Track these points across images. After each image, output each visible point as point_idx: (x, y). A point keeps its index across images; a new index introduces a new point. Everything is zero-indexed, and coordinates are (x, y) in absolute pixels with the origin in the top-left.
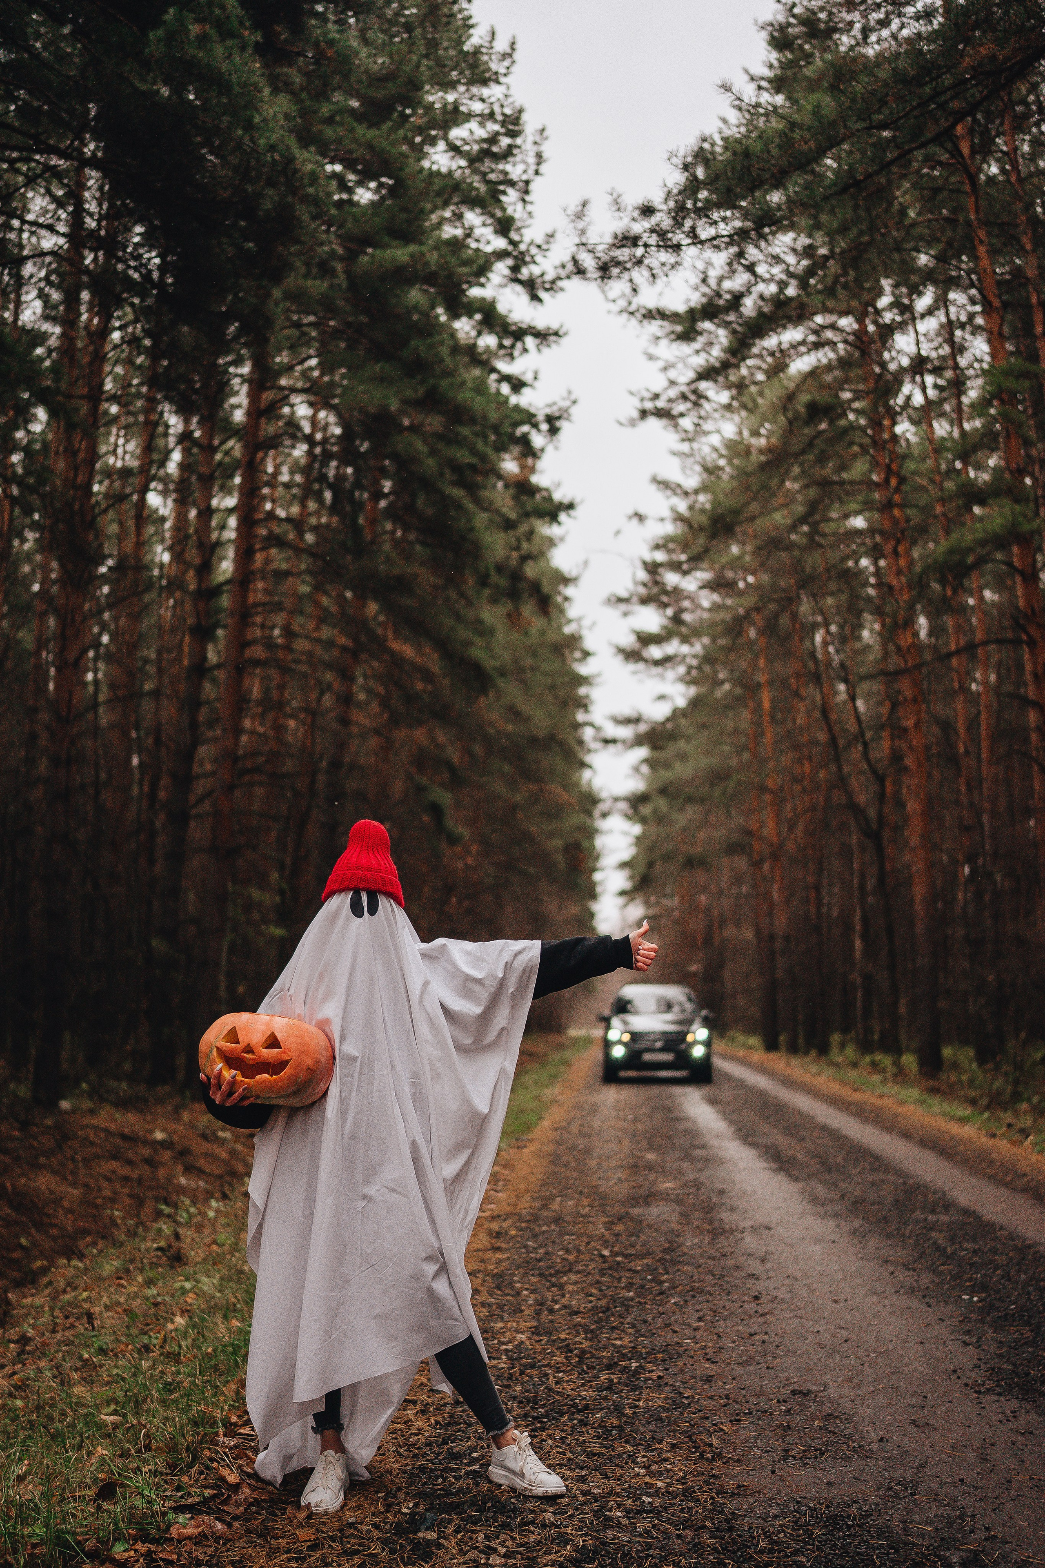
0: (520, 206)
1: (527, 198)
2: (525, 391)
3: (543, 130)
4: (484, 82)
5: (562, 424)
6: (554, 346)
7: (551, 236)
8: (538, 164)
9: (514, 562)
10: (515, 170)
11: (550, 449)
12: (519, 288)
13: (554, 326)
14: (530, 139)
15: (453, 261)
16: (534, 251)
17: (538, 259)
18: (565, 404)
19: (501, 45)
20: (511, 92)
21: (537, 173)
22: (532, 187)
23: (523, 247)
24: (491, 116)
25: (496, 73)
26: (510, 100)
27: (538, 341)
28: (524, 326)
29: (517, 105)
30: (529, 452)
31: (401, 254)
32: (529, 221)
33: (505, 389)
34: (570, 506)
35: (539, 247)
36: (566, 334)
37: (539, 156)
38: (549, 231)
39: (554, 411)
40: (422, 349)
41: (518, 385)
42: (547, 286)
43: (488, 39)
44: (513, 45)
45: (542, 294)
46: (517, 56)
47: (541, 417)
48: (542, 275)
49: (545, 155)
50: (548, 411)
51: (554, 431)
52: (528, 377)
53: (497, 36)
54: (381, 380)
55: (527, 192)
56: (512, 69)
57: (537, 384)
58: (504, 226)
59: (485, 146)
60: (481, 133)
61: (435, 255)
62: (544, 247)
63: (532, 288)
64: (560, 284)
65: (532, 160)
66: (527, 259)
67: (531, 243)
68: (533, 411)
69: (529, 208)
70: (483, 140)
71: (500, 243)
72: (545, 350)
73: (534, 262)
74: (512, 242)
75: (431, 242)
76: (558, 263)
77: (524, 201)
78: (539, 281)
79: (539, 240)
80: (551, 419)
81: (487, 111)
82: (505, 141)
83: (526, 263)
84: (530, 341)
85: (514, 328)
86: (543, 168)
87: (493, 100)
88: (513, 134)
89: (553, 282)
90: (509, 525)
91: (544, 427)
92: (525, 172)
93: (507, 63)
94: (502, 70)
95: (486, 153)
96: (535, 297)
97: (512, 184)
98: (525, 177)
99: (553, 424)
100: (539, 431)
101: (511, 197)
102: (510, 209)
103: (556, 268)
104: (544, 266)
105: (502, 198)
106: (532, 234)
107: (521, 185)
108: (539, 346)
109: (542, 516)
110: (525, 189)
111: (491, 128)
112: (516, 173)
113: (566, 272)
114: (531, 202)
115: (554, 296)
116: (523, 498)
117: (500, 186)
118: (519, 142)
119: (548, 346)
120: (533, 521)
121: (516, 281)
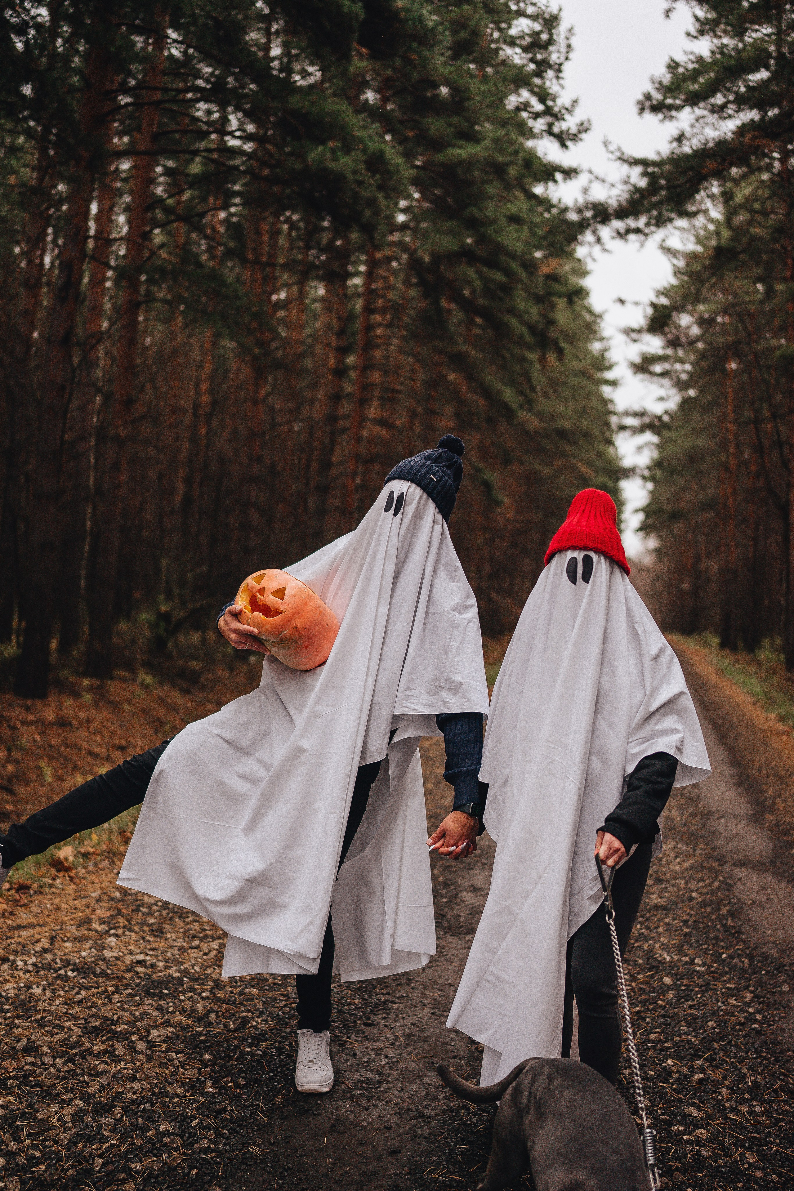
0: (554, 81)
1: (560, 75)
3: (570, 30)
6: (573, 180)
7: (575, 102)
8: (568, 52)
9: (542, 326)
10: (552, 56)
12: (552, 138)
13: (574, 165)
14: (563, 35)
16: (563, 111)
17: (567, 116)
21: (567, 59)
22: (564, 68)
23: (556, 110)
24: (537, 17)
26: (550, 9)
27: (564, 176)
28: (555, 166)
31: (464, 151)
32: (562, 93)
33: (541, 208)
35: (567, 109)
36: (580, 171)
37: (569, 46)
38: (574, 97)
40: (476, 213)
42: (572, 137)
45: (569, 143)
48: (569, 129)
49: (573, 46)
54: (449, 232)
55: (560, 71)
58: (543, 96)
59: (532, 39)
60: (530, 30)
62: (571, 109)
63: (562, 139)
64: (580, 136)
65: (563, 49)
66: (559, 117)
67: (562, 107)
69: (561, 82)
70: (530, 35)
71: (541, 107)
72: (568, 182)
73: (564, 119)
74: (548, 106)
76: (579, 122)
77: (558, 78)
78: (566, 134)
79: (568, 104)
81: (535, 14)
82: (544, 37)
83: (558, 120)
84: (558, 176)
85: (548, 167)
86: (571, 55)
87: (538, 5)
88: (551, 32)
89: (575, 135)
90: (539, 299)
92: (559, 58)
96: (564, 145)
97: (551, 66)
98: (558, 62)
101: (550, 74)
102: (548, 84)
103: (577, 125)
104: (570, 123)
105: (545, 74)
106: (563, 100)
107: (557, 67)
108: (565, 179)
109: (560, 296)
110: (559, 70)
111: (537, 27)
112: (554, 58)
113: (584, 128)
114: (563, 78)
115: (575, 145)
116: (550, 282)
117: (543, 66)
118: (555, 37)
119: (570, 179)
120: (555, 299)
121: (551, 133)
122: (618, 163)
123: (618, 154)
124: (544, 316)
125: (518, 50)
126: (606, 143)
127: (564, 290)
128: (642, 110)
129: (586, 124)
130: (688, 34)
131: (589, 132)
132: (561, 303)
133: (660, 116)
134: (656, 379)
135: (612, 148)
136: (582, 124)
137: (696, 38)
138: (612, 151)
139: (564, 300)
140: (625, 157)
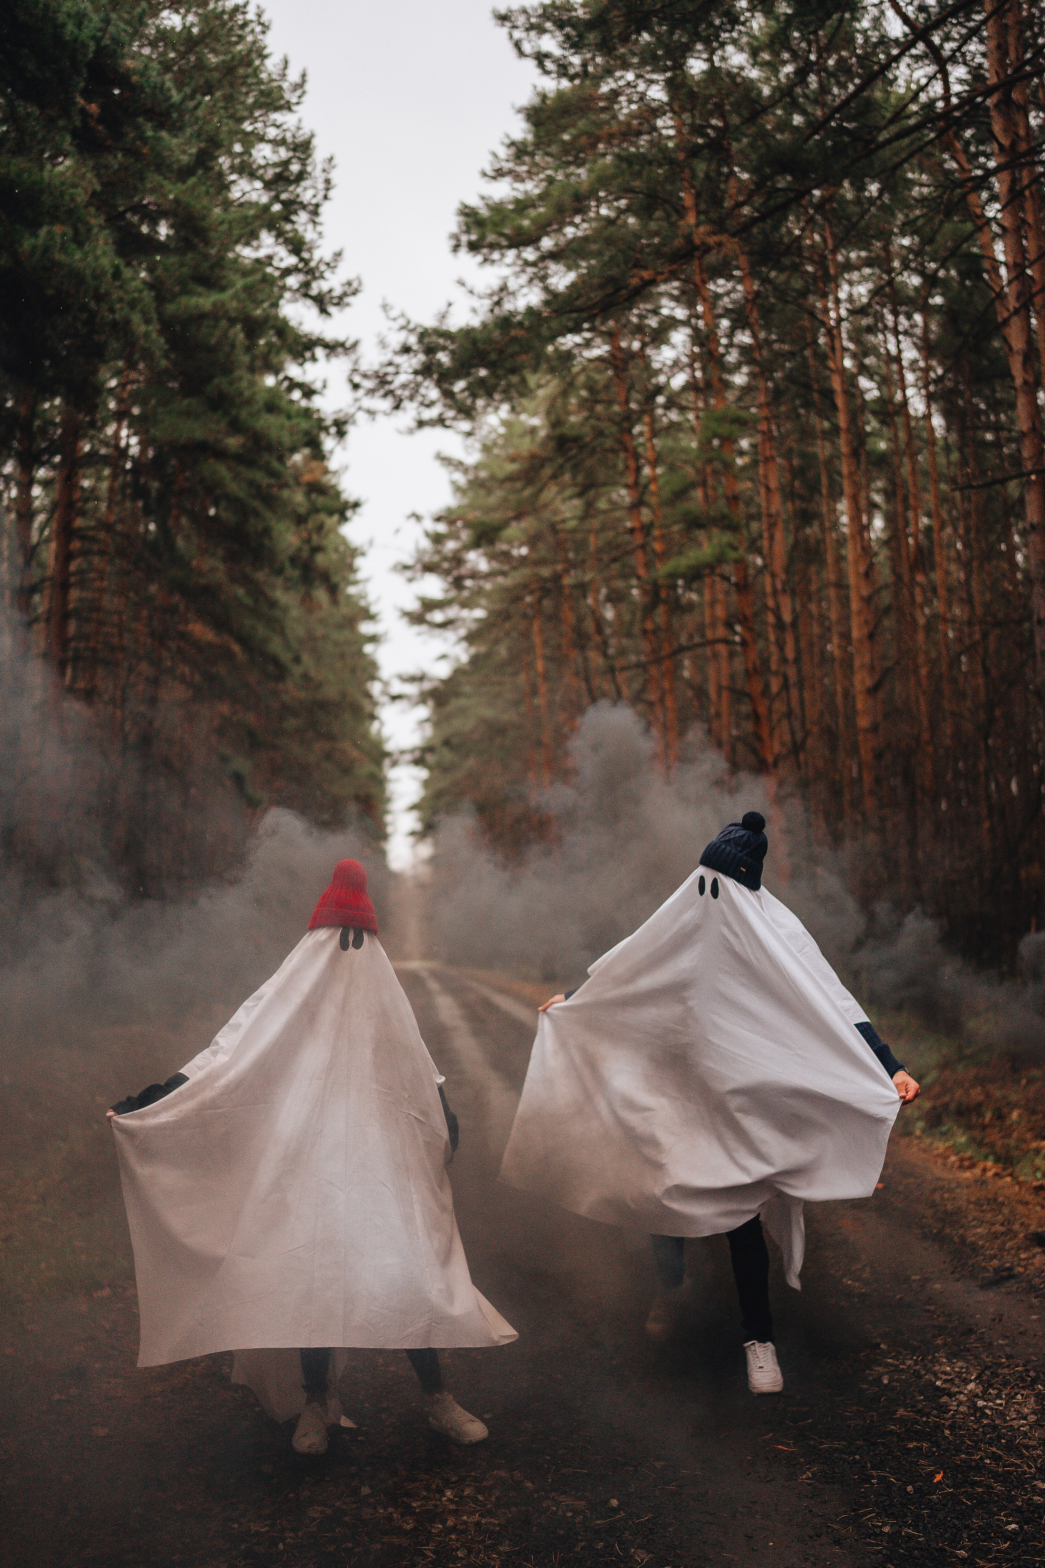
0: (310, 227)
1: (317, 220)
2: (317, 397)
3: (331, 159)
4: (278, 109)
5: (348, 428)
6: (341, 357)
7: (338, 255)
8: (327, 189)
9: (305, 554)
10: (307, 193)
11: (338, 451)
12: (309, 302)
13: (341, 338)
16: (323, 267)
17: (327, 274)
18: (352, 410)
19: (293, 76)
20: (303, 125)
21: (326, 197)
22: (321, 210)
23: (313, 264)
24: (282, 142)
25: (288, 102)
26: (301, 132)
27: (328, 351)
28: (314, 338)
29: (308, 134)
30: (318, 455)
31: (205, 301)
32: (320, 242)
33: (296, 395)
34: (356, 505)
35: (328, 265)
36: (351, 347)
37: (328, 181)
38: (337, 249)
39: (341, 416)
40: (225, 386)
41: (309, 392)
42: (335, 301)
43: (282, 66)
44: (304, 76)
45: (332, 309)
46: (307, 87)
47: (328, 422)
48: (330, 291)
49: (333, 182)
50: (336, 416)
51: (341, 434)
52: (318, 386)
53: (291, 65)
54: (188, 414)
55: (316, 214)
56: (303, 99)
57: (326, 392)
58: (297, 246)
59: (278, 170)
60: (274, 159)
61: (234, 303)
62: (332, 265)
63: (322, 303)
64: (347, 300)
65: (321, 186)
66: (317, 274)
67: (320, 261)
68: (322, 416)
69: (319, 228)
70: (275, 165)
71: (292, 260)
72: (333, 361)
73: (323, 278)
74: (302, 260)
76: (344, 281)
77: (314, 222)
78: (327, 297)
79: (328, 258)
80: (338, 424)
81: (279, 138)
82: (295, 168)
83: (315, 278)
84: (319, 352)
85: (304, 340)
86: (331, 194)
87: (285, 127)
88: (303, 162)
89: (341, 298)
90: (300, 520)
91: (333, 430)
92: (314, 196)
93: (299, 92)
94: (294, 100)
95: (278, 177)
96: (323, 311)
97: (304, 207)
98: (314, 201)
99: (341, 427)
100: (328, 434)
101: (302, 217)
102: (300, 229)
103: (343, 285)
104: (332, 282)
105: (294, 218)
106: (322, 253)
107: (311, 208)
108: (328, 356)
109: (331, 513)
110: (315, 211)
111: (283, 153)
112: (307, 196)
113: (352, 289)
114: (321, 224)
115: (341, 311)
116: (314, 496)
117: (292, 207)
118: (309, 169)
119: (335, 356)
120: (322, 517)
121: (306, 295)
123: (402, 322)
124: (307, 541)
125: (258, 184)
126: (385, 307)
127: (336, 504)
128: (456, 248)
129: (355, 285)
130: (484, 174)
131: (359, 296)
132: (330, 522)
133: (479, 258)
134: (437, 631)
135: (393, 313)
136: (349, 284)
137: (494, 178)
138: (394, 319)
139: (336, 518)
140: (412, 326)
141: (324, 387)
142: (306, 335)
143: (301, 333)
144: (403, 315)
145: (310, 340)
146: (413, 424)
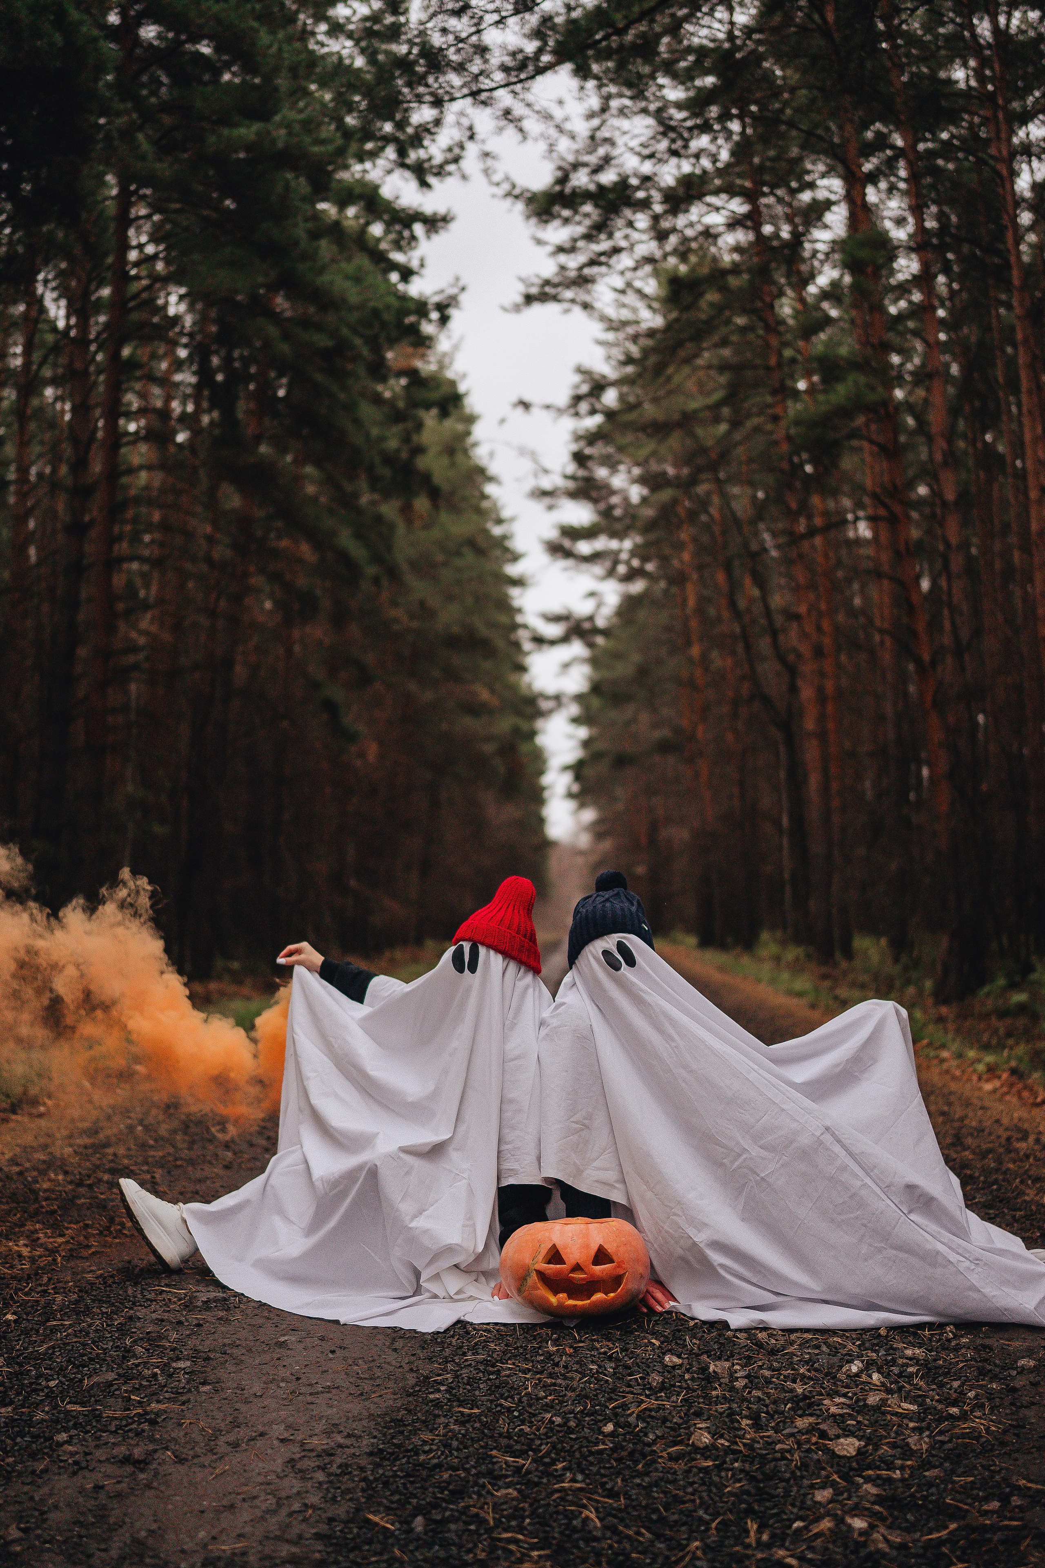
2: (415, 279)
5: (453, 312)
6: (442, 232)
9: (404, 455)
11: (441, 338)
12: (408, 174)
13: (442, 210)
15: (307, 139)
16: (421, 133)
17: (427, 140)
18: (453, 291)
23: (410, 130)
27: (426, 228)
28: (411, 212)
30: (419, 341)
31: (247, 132)
33: (394, 277)
35: (427, 131)
36: (452, 219)
39: (442, 298)
40: (276, 233)
41: (407, 274)
42: (435, 170)
45: (431, 180)
47: (431, 306)
48: (430, 159)
50: (436, 299)
51: (444, 320)
52: (415, 264)
54: (231, 264)
57: (424, 271)
59: (369, 24)
61: (283, 132)
63: (420, 173)
64: (449, 168)
66: (415, 142)
67: (418, 127)
68: (422, 299)
72: (434, 235)
73: (422, 145)
74: (399, 126)
75: (277, 118)
76: (445, 147)
78: (426, 165)
79: (427, 125)
80: (442, 308)
83: (413, 148)
84: (418, 229)
85: (401, 214)
89: (441, 166)
90: (399, 417)
91: (435, 315)
95: (369, 33)
96: (424, 184)
99: (443, 312)
100: (430, 319)
103: (444, 151)
104: (432, 150)
108: (428, 233)
109: (428, 406)
113: (453, 156)
115: (441, 181)
119: (436, 232)
120: (421, 412)
121: (403, 165)
122: (509, 201)
123: (506, 187)
124: (406, 439)
127: (435, 395)
131: (461, 163)
132: (430, 418)
135: (497, 178)
136: (450, 150)
138: (498, 184)
139: (434, 411)
140: (517, 191)
141: (422, 265)
142: (403, 210)
143: (397, 207)
144: (507, 178)
145: (408, 215)
146: (519, 299)
